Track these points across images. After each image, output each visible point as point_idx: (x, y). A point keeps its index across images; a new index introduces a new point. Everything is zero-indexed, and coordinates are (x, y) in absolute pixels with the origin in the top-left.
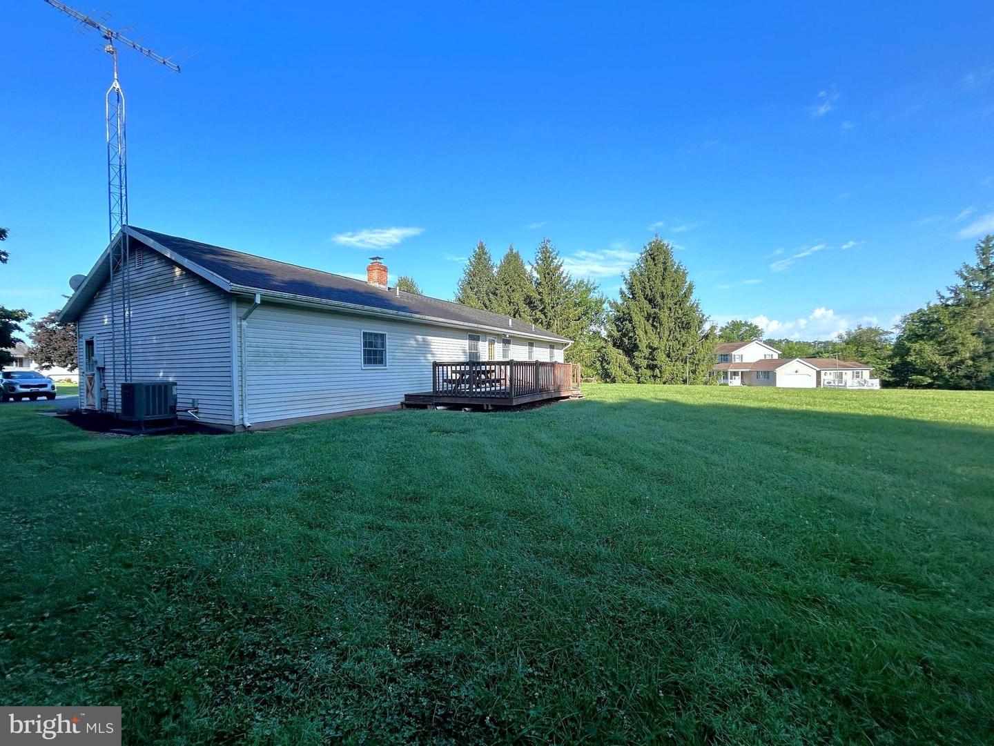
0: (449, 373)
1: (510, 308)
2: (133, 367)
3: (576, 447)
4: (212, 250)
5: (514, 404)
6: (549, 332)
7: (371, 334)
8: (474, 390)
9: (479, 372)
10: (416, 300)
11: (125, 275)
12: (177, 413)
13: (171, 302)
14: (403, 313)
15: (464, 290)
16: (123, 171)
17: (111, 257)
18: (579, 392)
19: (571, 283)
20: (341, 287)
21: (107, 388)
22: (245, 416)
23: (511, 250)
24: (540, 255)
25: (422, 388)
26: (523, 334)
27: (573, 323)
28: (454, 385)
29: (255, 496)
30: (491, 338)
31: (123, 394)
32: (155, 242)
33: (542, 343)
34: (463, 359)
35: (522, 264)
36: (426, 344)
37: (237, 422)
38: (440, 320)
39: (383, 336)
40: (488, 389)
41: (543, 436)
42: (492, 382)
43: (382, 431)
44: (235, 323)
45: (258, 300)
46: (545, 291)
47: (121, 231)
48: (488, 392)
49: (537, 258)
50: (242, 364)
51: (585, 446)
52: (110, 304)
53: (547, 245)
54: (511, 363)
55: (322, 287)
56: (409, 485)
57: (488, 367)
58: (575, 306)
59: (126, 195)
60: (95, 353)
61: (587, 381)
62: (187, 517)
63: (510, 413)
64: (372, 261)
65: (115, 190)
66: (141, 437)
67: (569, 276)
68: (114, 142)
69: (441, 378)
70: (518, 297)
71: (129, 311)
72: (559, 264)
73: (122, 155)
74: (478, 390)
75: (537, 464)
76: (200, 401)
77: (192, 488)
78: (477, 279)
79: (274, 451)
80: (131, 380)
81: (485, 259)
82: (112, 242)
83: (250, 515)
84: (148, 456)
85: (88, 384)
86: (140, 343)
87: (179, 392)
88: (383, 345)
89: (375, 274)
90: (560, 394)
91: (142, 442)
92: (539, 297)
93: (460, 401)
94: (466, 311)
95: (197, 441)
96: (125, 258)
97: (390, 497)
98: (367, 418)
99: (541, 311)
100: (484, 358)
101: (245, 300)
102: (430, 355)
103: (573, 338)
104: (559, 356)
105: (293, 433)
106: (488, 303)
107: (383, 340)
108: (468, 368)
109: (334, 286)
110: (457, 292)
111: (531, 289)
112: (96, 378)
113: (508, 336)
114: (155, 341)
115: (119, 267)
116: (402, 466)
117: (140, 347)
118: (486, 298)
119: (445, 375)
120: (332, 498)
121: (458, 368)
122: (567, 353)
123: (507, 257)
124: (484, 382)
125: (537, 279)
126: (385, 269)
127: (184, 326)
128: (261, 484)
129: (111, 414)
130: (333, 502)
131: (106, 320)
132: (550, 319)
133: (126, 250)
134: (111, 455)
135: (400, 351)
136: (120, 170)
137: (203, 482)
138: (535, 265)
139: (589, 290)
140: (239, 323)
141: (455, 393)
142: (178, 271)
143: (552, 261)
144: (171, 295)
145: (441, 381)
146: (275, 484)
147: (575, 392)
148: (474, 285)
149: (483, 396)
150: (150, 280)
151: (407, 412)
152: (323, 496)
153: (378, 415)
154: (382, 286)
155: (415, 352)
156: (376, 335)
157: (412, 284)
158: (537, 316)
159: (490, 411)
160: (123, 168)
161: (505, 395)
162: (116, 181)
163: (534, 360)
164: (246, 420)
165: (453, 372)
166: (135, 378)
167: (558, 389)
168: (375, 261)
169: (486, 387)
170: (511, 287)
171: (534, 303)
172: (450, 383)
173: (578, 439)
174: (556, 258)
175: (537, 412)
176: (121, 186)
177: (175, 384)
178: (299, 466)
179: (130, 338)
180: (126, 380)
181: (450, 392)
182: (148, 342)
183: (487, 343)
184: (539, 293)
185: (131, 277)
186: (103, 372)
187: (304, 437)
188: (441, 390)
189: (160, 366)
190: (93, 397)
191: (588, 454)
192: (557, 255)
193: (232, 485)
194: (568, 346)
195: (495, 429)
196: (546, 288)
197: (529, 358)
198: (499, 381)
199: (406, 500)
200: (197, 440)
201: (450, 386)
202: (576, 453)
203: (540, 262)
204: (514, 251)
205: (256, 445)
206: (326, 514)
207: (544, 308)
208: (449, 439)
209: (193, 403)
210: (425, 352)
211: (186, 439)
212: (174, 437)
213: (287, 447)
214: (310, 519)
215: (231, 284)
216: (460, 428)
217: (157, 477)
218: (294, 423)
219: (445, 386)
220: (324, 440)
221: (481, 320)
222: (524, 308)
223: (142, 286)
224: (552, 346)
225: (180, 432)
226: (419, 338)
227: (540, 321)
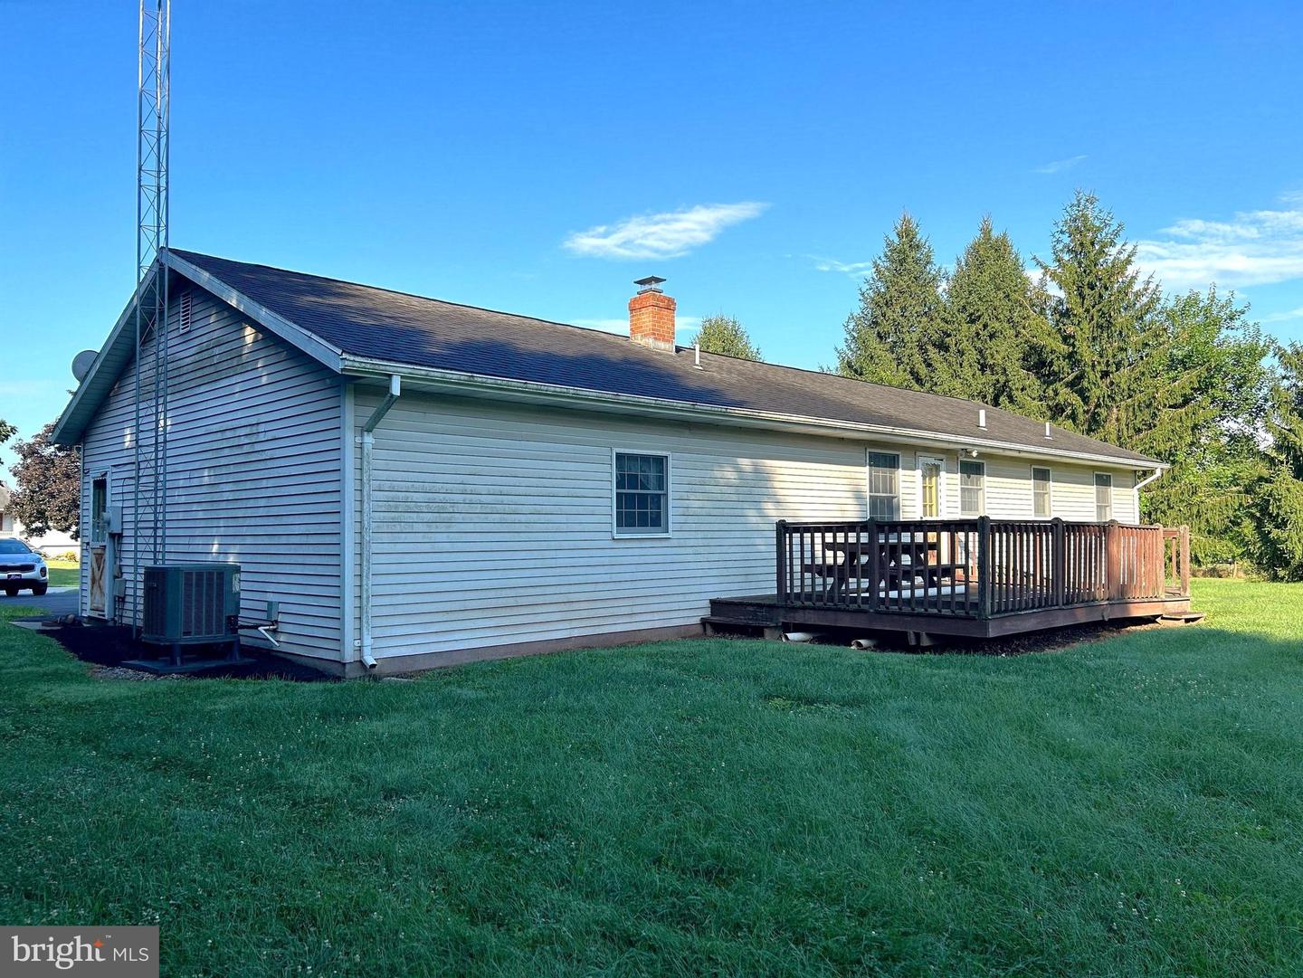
0: (818, 548)
1: (985, 382)
2: (168, 532)
3: (1171, 769)
4: (313, 285)
5: (992, 634)
6: (1094, 439)
7: (633, 458)
8: (882, 595)
9: (893, 548)
10: (740, 373)
11: (161, 347)
12: (241, 632)
13: (237, 397)
14: (707, 407)
15: (859, 340)
16: (163, 141)
17: (138, 312)
18: (1187, 606)
19: (1159, 307)
20: (571, 351)
21: (125, 576)
22: (365, 643)
23: (986, 232)
24: (1066, 239)
25: (753, 585)
26: (1018, 447)
27: (1166, 414)
28: (830, 580)
29: (364, 832)
30: (932, 461)
31: (149, 591)
32: (212, 278)
33: (1073, 472)
34: (852, 514)
35: (1017, 268)
36: (762, 478)
37: (349, 656)
38: (795, 418)
39: (660, 462)
40: (919, 593)
41: (1073, 729)
42: (933, 575)
43: (652, 690)
44: (350, 438)
45: (396, 390)
46: (1082, 331)
47: (157, 260)
48: (920, 602)
49: (1060, 246)
50: (362, 528)
51: (1200, 766)
52: (134, 408)
53: (1089, 214)
54: (981, 526)
55: (532, 354)
56: (705, 835)
57: (919, 537)
58: (1171, 367)
59: (167, 189)
60: (108, 504)
61: (1214, 573)
62: (232, 867)
63: (979, 659)
64: (639, 288)
65: (149, 181)
66: (171, 682)
67: (1152, 286)
68: (150, 86)
69: (797, 562)
70: (1006, 352)
71: (165, 419)
72: (1123, 257)
73: (163, 109)
74: (893, 594)
75: (1051, 807)
76: (282, 608)
77: (248, 799)
78: (894, 313)
79: (416, 724)
80: (163, 560)
81: (916, 261)
82: (140, 284)
83: (352, 873)
84: (179, 721)
85: (95, 566)
86: (181, 483)
87: (244, 586)
88: (661, 482)
89: (647, 318)
90: (1127, 610)
91: (172, 691)
92: (1065, 349)
93: (845, 621)
94: (863, 395)
95: (269, 695)
96: (162, 313)
97: (658, 861)
98: (622, 656)
99: (1071, 385)
100: (911, 510)
101: (369, 389)
102: (770, 506)
103: (1169, 457)
104: (1125, 505)
105: (460, 686)
106: (923, 370)
107: (661, 471)
108: (864, 538)
109: (557, 348)
110: (842, 346)
111: (1043, 332)
112: (108, 555)
113: (974, 454)
114: (206, 481)
115: (151, 332)
116: (692, 784)
117: (181, 492)
118: (918, 358)
119: (807, 554)
120: (527, 850)
121: (840, 538)
122: (1149, 495)
123: (974, 250)
124: (908, 574)
125: (1060, 302)
126: (670, 305)
127: (258, 447)
128: (381, 804)
129: (128, 628)
130: (527, 860)
131: (128, 438)
132: (1098, 406)
133: (163, 300)
134: (117, 717)
135: (700, 496)
136: (159, 140)
137: (271, 788)
138: (1053, 266)
139: (1216, 323)
140: (358, 440)
141: (834, 601)
142: (249, 332)
143: (1101, 252)
144: (237, 382)
145: (797, 568)
146: (410, 804)
147: (1172, 607)
148: (886, 327)
149: (906, 609)
150: (205, 355)
151: (713, 644)
152: (507, 845)
153: (645, 650)
154: (662, 345)
155: (734, 497)
156: (645, 459)
157: (736, 333)
158: (1060, 399)
159: (924, 650)
160: (163, 134)
161: (968, 609)
162: (151, 165)
163: (1048, 517)
164: (367, 651)
165: (826, 546)
166: (172, 557)
167: (1121, 595)
168: (647, 287)
169: (913, 588)
170: (985, 326)
171: (1051, 364)
172: (820, 574)
173: (1181, 743)
174: (1112, 244)
175: (1057, 660)
176: (159, 172)
177: (237, 570)
178: (464, 764)
179: (165, 473)
180: (155, 560)
181: (820, 596)
182: (196, 482)
183: (919, 473)
184: (1065, 339)
185: (170, 351)
186: (120, 544)
187: (483, 694)
188: (797, 590)
189: (214, 532)
190: (102, 593)
191: (1209, 789)
192: (1117, 234)
193: (325, 800)
194: (1154, 477)
195: (936, 700)
196: (1085, 325)
197: (1037, 511)
198: (948, 571)
199: (697, 872)
200: (271, 691)
201: (819, 580)
202: (1174, 785)
203: (1066, 257)
204: (995, 234)
205: (381, 710)
206: (509, 889)
207: (1080, 378)
208: (812, 719)
209: (268, 611)
210: (757, 498)
211: (250, 689)
212: (230, 683)
213: (444, 718)
214: (472, 896)
215: (344, 356)
216: (844, 691)
217: (192, 771)
218: (465, 660)
219: (808, 582)
220: (521, 705)
221: (902, 416)
222: (1020, 377)
223: (190, 368)
224: (1103, 477)
225: (240, 672)
226: (745, 463)
227: (1069, 411)
